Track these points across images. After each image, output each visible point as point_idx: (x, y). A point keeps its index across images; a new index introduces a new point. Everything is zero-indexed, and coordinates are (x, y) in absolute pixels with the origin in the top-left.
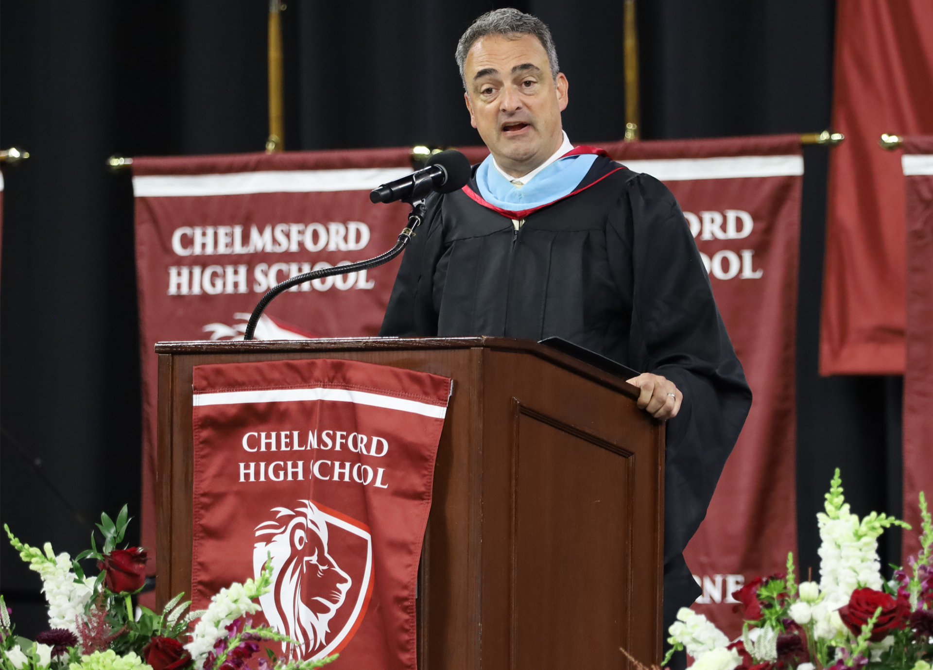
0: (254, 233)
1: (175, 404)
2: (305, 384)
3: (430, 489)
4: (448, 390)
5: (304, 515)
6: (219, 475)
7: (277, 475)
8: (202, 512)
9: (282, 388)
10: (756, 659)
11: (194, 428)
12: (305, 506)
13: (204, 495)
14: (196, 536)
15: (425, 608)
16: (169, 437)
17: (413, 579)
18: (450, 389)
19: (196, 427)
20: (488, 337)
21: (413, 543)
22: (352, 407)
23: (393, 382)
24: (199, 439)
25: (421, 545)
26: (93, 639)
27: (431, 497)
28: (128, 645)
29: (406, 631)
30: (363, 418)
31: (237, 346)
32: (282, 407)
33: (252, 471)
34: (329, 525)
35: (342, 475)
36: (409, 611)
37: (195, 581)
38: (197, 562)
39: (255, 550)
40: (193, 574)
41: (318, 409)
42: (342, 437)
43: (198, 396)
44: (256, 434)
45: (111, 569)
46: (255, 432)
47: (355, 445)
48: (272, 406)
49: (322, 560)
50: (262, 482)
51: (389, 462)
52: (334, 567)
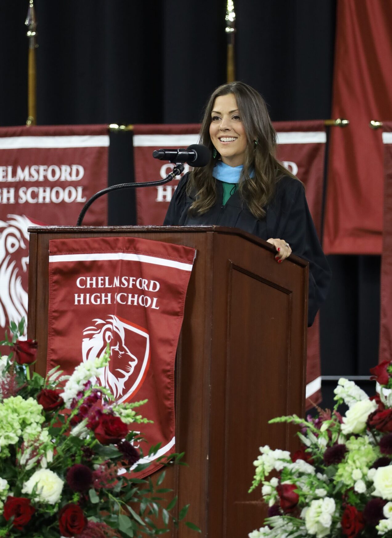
0: (19, 170)
1: (38, 261)
2: (112, 251)
3: (182, 310)
4: (193, 255)
5: (111, 324)
6: (63, 301)
7: (96, 301)
8: (53, 321)
9: (100, 253)
10: (387, 406)
11: (49, 274)
12: (112, 318)
13: (54, 312)
14: (50, 334)
15: (179, 376)
16: (35, 279)
17: (173, 359)
18: (195, 255)
19: (51, 274)
20: (216, 226)
21: (173, 340)
22: (139, 264)
23: (162, 250)
24: (52, 280)
25: (177, 341)
26: (7, 390)
27: (183, 315)
28: (27, 393)
29: (169, 388)
30: (146, 270)
31: (74, 229)
32: (100, 263)
33: (82, 298)
34: (125, 329)
35: (133, 302)
36: (170, 377)
37: (49, 359)
38: (50, 349)
39: (83, 343)
40: (48, 355)
41: (120, 265)
42: (133, 280)
43: (52, 256)
44: (84, 278)
45: (19, 351)
46: (84, 277)
47: (141, 285)
48: (94, 262)
49: (121, 348)
50: (88, 305)
51: (160, 295)
52: (127, 352)
